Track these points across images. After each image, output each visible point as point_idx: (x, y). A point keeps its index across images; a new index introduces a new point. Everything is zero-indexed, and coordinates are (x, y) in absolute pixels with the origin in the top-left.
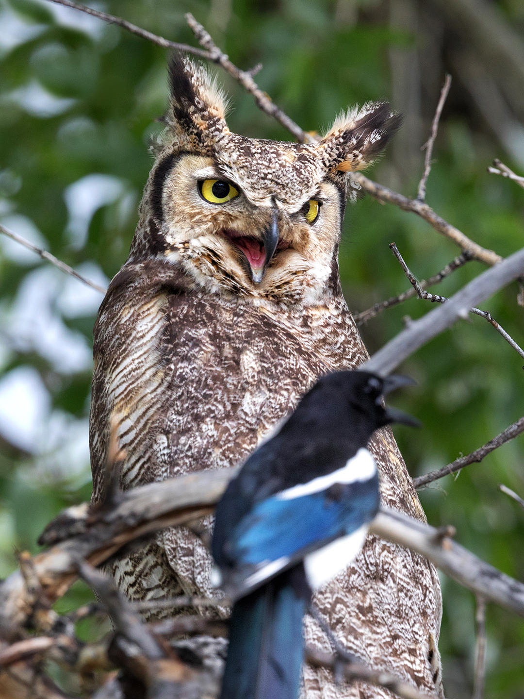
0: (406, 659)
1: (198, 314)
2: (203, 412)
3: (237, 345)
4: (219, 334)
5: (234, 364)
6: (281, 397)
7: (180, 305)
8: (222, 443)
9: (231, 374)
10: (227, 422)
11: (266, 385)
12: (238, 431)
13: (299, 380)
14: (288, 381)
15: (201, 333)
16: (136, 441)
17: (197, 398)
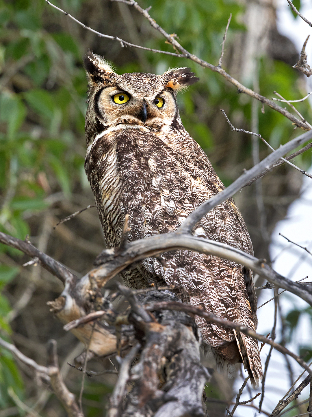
0: (226, 280)
1: (129, 146)
2: (136, 190)
3: (146, 157)
4: (138, 154)
5: (146, 166)
6: (167, 176)
7: (121, 144)
8: (145, 202)
9: (145, 171)
10: (146, 192)
11: (161, 172)
12: (151, 196)
13: (174, 167)
14: (169, 168)
15: (131, 155)
16: (114, 209)
17: (132, 184)
